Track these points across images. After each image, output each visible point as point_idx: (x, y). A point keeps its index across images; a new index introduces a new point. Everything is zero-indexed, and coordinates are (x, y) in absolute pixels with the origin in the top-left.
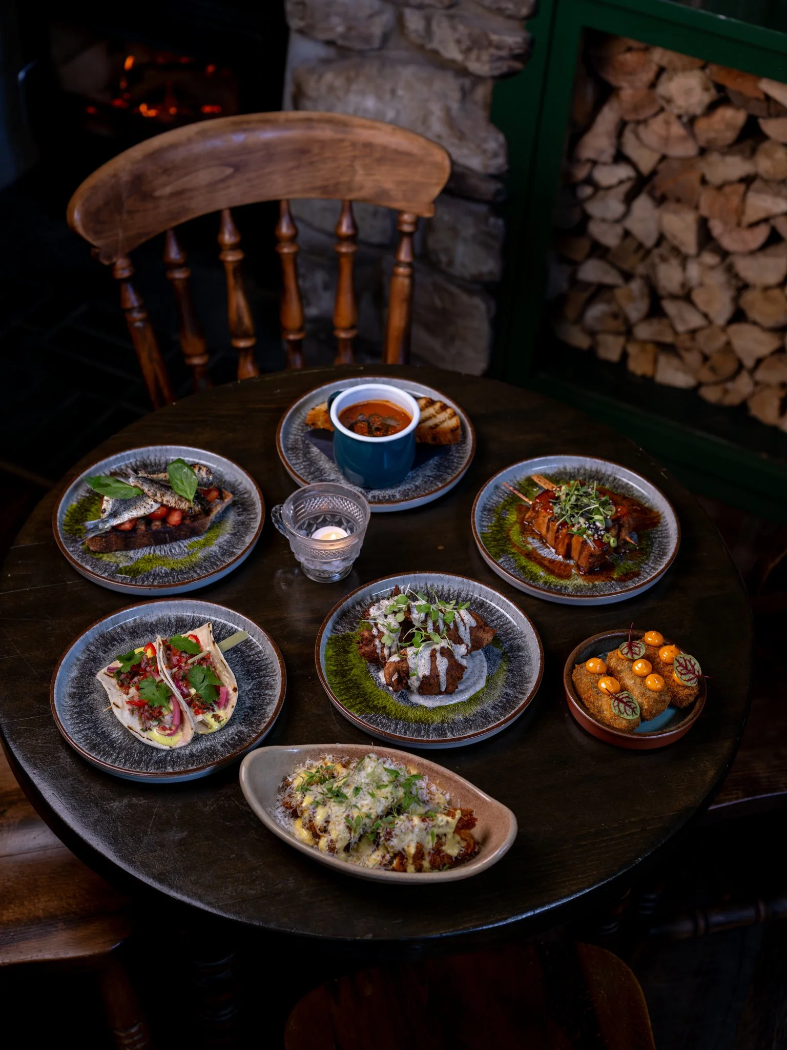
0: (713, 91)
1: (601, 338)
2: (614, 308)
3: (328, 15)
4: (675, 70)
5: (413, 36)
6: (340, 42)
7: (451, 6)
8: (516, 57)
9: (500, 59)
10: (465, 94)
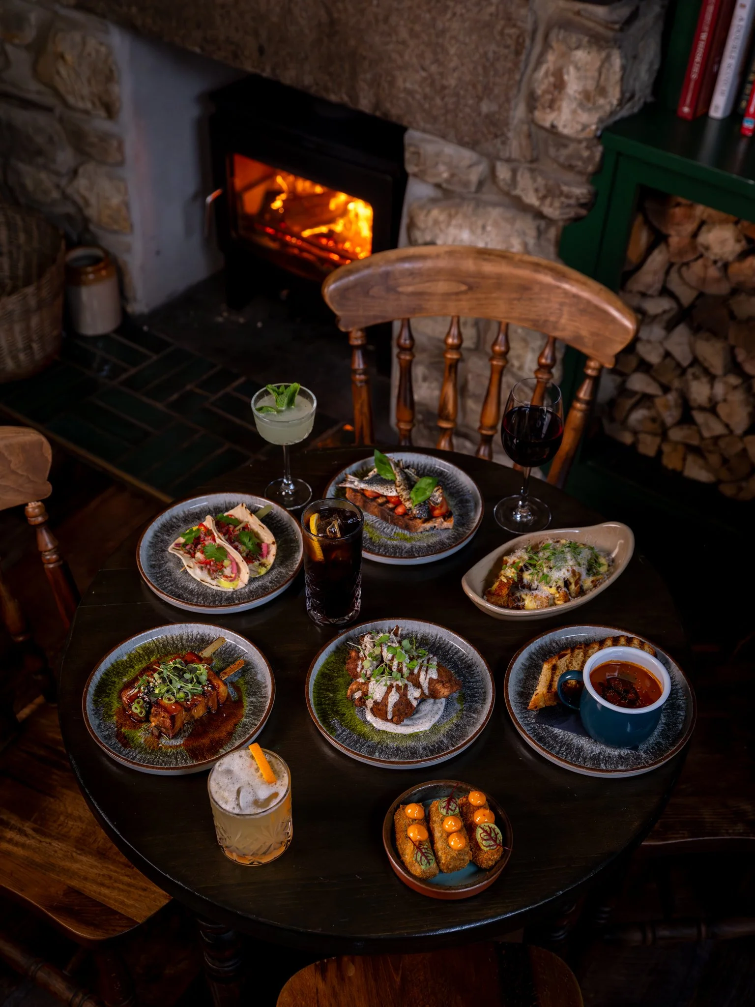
0: (744, 242)
1: (642, 437)
2: (653, 413)
3: (437, 164)
4: (714, 223)
5: (502, 184)
6: (444, 185)
7: (532, 161)
8: (582, 206)
9: (569, 206)
10: (540, 233)
